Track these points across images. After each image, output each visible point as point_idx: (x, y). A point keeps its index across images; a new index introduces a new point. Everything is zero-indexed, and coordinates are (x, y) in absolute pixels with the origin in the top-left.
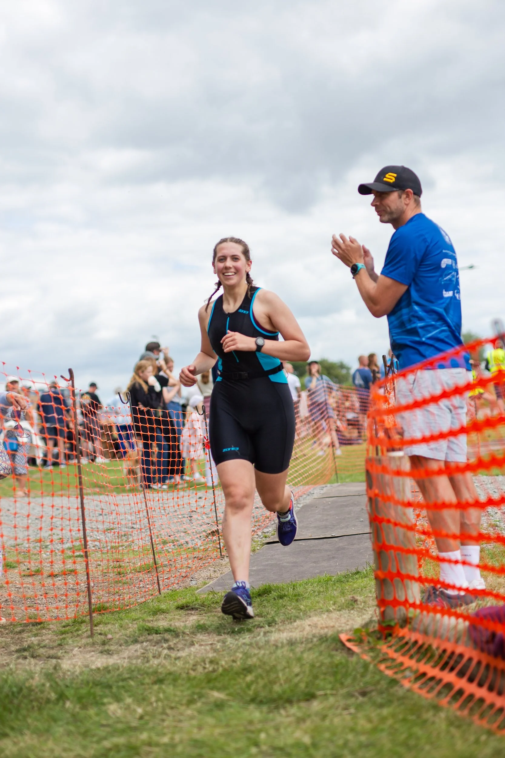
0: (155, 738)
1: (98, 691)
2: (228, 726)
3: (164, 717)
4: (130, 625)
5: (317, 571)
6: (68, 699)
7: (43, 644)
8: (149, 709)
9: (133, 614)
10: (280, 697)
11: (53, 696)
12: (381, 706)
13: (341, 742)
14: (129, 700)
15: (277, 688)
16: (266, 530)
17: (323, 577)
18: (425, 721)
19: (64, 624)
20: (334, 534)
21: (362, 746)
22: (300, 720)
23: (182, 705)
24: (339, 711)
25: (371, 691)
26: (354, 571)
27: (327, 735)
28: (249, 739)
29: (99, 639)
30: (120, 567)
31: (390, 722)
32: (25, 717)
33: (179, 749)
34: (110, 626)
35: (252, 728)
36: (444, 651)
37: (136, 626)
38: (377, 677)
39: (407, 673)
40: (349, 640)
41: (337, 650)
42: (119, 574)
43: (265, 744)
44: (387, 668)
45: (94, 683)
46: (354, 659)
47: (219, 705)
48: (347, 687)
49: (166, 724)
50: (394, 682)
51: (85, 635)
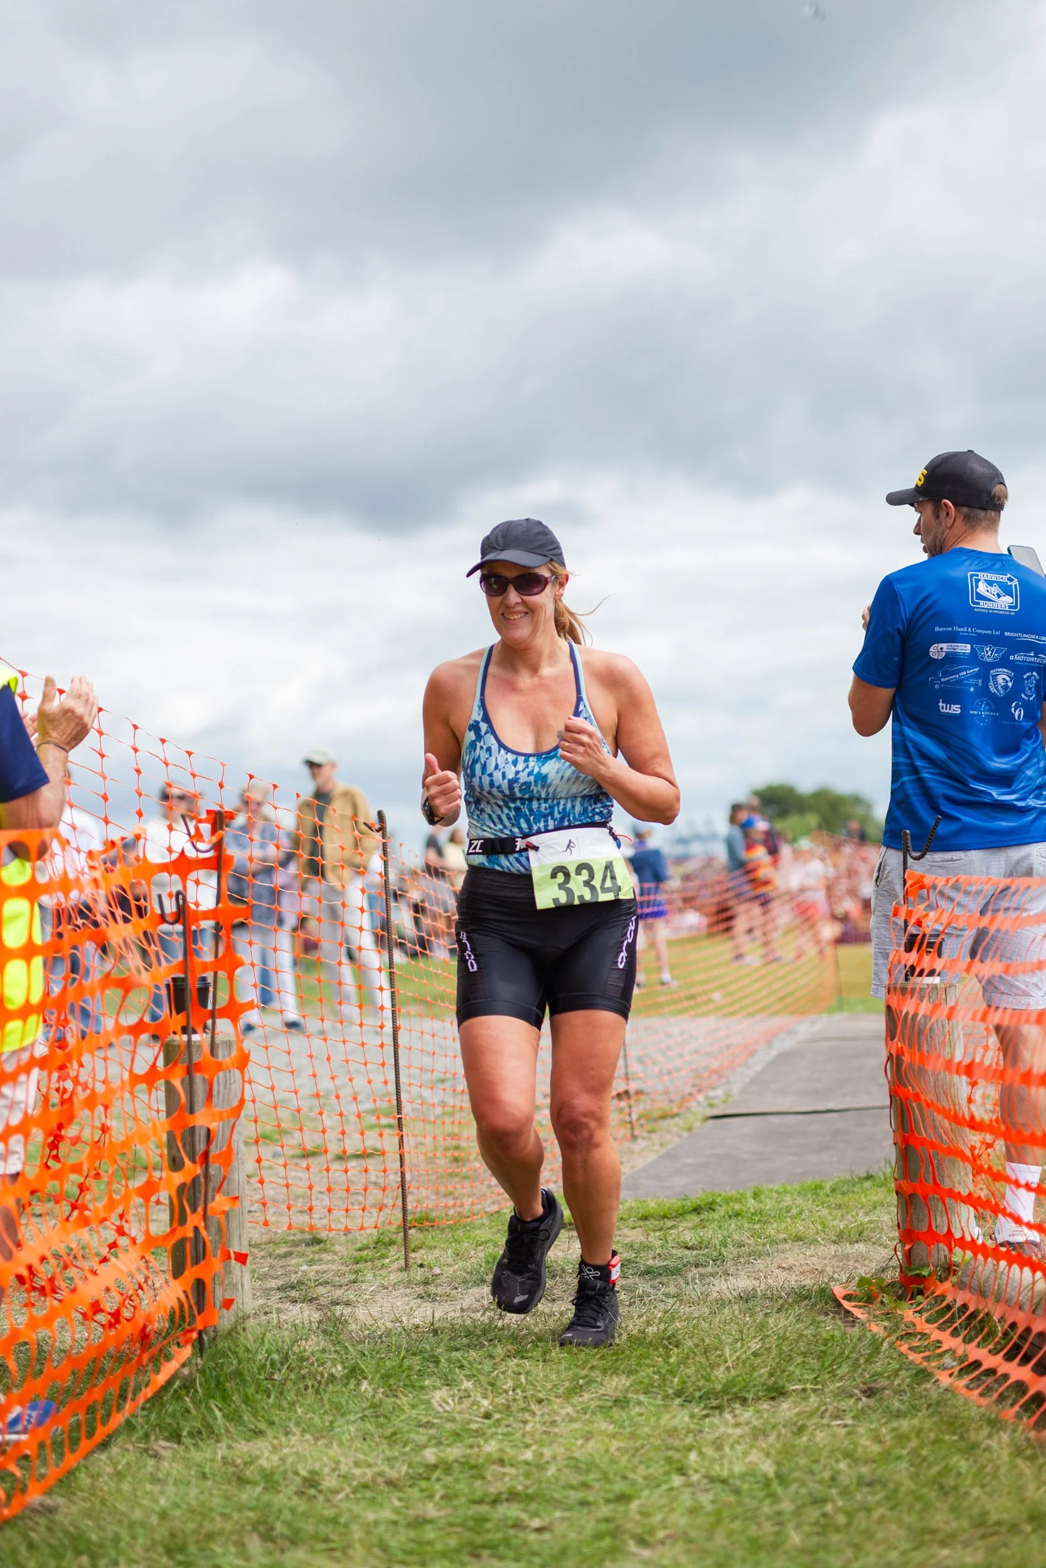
0: (510, 1452)
1: (415, 1362)
2: (633, 1436)
3: (527, 1416)
4: (473, 1252)
5: (799, 1170)
6: (365, 1378)
7: (325, 1277)
8: (500, 1400)
9: (477, 1232)
10: (725, 1390)
11: (339, 1370)
12: (899, 1415)
13: (826, 1475)
14: (468, 1385)
15: (720, 1373)
16: (711, 1094)
17: (810, 1182)
18: (974, 1446)
19: (359, 1245)
20: (831, 1106)
21: (861, 1482)
22: (759, 1433)
23: (558, 1397)
24: (825, 1421)
25: (884, 1389)
26: (863, 1174)
27: (803, 1461)
28: (669, 1460)
29: (418, 1274)
30: (457, 1148)
31: (914, 1443)
32: (293, 1404)
33: (551, 1471)
34: (437, 1252)
35: (677, 1443)
36: (1013, 1326)
37: (481, 1255)
38: (895, 1365)
39: (947, 1360)
40: (848, 1297)
41: (827, 1314)
42: (456, 1160)
43: (696, 1471)
44: (910, 1349)
45: (407, 1351)
46: (856, 1331)
47: (621, 1402)
48: (841, 1379)
49: (528, 1428)
50: (923, 1375)
51: (395, 1266)
